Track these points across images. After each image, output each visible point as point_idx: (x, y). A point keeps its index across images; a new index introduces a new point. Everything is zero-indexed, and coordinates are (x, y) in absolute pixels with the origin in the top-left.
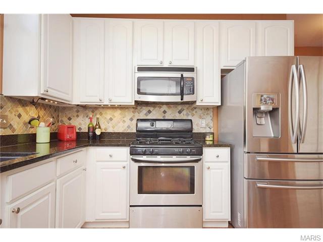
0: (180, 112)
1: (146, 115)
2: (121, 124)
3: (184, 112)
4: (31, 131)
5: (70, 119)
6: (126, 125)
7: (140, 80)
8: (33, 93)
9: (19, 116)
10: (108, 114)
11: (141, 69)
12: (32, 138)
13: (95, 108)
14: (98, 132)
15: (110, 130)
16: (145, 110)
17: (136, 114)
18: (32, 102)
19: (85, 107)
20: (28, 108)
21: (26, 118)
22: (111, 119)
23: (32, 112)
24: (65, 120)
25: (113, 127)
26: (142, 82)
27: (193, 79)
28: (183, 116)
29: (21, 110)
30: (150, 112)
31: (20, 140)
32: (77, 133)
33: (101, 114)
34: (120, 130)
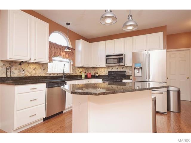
0: (122, 68)
1: (111, 69)
3: (124, 68)
4: (81, 74)
5: (90, 71)
6: (105, 73)
9: (78, 71)
10: (100, 70)
11: (107, 56)
12: (81, 76)
13: (96, 68)
14: (97, 75)
15: (101, 74)
16: (111, 68)
17: (108, 69)
18: (81, 67)
19: (94, 68)
20: (80, 69)
21: (80, 71)
22: (101, 71)
23: (81, 70)
24: (89, 71)
26: (107, 60)
27: (123, 58)
28: (123, 70)
29: (79, 69)
30: (113, 68)
31: (79, 76)
32: (92, 75)
33: (98, 69)
34: (104, 75)
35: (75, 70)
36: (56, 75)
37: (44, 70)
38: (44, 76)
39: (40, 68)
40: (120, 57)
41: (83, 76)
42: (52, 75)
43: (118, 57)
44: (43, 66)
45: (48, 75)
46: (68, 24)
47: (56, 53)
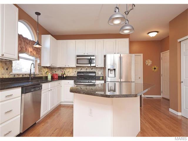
0: (92, 69)
2: (72, 73)
4: (46, 75)
5: (56, 72)
6: (74, 73)
7: (77, 59)
8: (48, 65)
9: (44, 71)
10: (68, 70)
11: (78, 56)
12: (47, 77)
13: (63, 68)
14: (65, 76)
15: (68, 75)
16: (80, 69)
17: (77, 70)
18: (47, 67)
19: (60, 68)
22: (69, 72)
23: (46, 70)
24: (54, 72)
25: (70, 74)
27: (94, 59)
29: (44, 69)
30: (82, 69)
31: (44, 78)
32: (58, 76)
33: (65, 70)
34: (72, 76)
35: (40, 70)
36: (21, 76)
37: (7, 69)
38: (7, 77)
39: (3, 67)
40: (92, 57)
41: (49, 78)
42: (16, 76)
43: (89, 58)
44: (6, 64)
45: (12, 77)
46: (38, 14)
47: (23, 48)
